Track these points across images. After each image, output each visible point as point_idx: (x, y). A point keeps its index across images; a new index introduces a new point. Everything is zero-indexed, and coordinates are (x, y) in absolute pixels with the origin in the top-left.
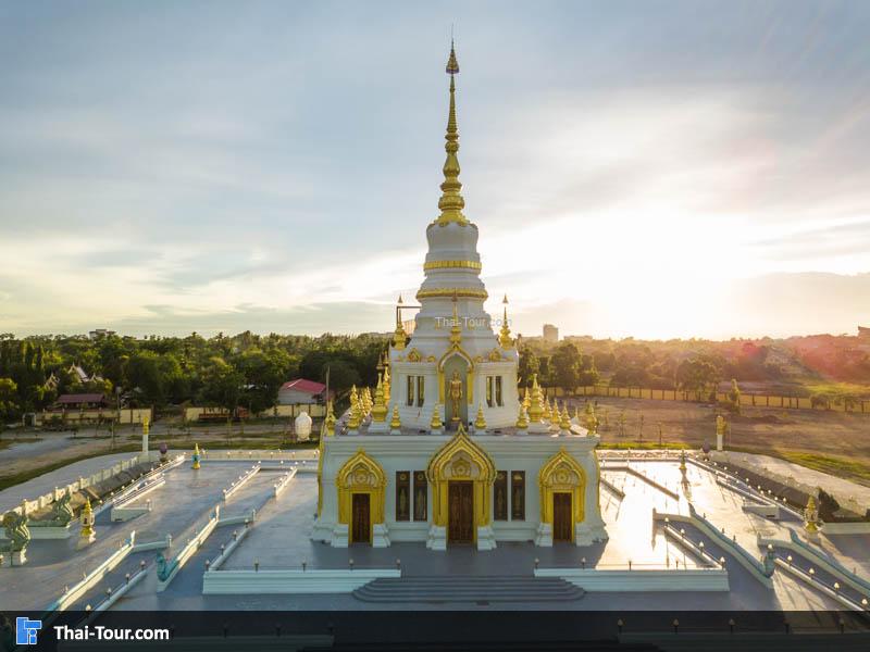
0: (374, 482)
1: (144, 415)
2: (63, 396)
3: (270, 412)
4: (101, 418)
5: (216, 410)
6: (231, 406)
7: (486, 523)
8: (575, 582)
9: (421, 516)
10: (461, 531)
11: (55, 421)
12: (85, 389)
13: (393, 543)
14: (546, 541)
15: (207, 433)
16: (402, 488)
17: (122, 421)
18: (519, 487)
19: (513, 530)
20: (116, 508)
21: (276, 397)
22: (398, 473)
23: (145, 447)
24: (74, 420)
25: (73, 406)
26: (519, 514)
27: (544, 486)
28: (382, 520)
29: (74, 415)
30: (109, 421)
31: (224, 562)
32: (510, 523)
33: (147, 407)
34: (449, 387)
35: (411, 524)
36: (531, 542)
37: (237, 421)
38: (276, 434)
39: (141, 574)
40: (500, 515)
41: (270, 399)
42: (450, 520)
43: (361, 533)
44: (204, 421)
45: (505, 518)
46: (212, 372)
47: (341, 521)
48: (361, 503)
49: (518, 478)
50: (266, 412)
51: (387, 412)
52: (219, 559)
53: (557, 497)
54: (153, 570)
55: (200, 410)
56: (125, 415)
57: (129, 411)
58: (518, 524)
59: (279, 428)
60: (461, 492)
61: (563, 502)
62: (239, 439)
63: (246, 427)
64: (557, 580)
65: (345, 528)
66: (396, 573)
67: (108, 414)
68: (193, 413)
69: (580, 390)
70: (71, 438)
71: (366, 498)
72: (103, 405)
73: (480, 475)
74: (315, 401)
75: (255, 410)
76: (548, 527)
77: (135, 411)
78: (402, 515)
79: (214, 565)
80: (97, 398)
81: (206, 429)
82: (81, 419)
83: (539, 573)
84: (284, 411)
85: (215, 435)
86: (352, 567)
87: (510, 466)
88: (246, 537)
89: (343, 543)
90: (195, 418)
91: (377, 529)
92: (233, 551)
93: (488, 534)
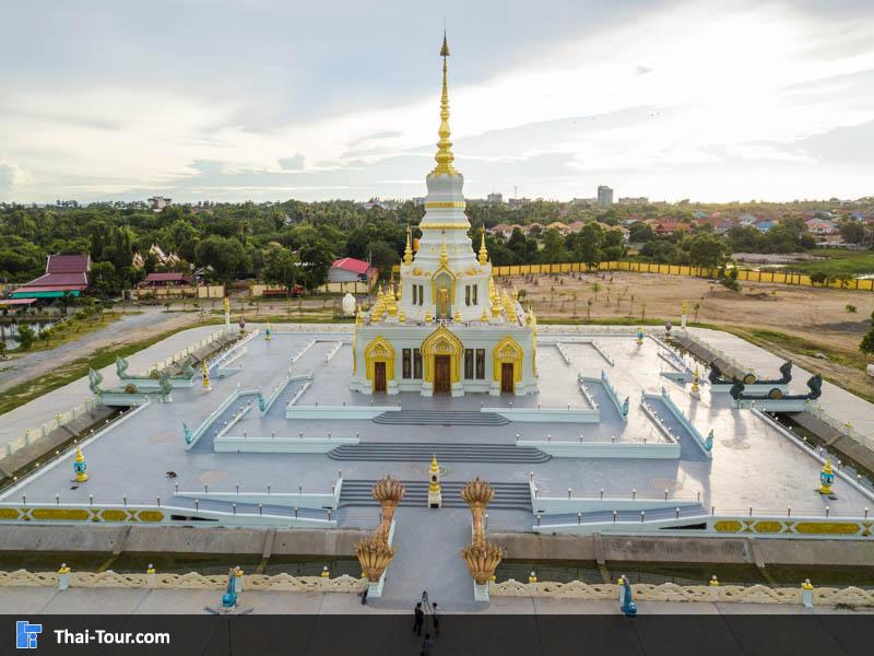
0: (389, 354)
1: (218, 291)
2: (150, 275)
3: (322, 289)
4: (184, 294)
5: (277, 288)
6: (289, 283)
7: (458, 380)
8: (504, 416)
9: (418, 375)
10: (442, 386)
11: (148, 297)
12: (167, 268)
13: (400, 392)
14: (497, 393)
15: (271, 308)
16: (406, 358)
17: (200, 296)
18: (481, 359)
19: (476, 385)
20: (220, 368)
21: (327, 276)
22: (404, 350)
23: (228, 321)
24: (162, 295)
25: (159, 283)
26: (481, 375)
27: (496, 359)
28: (393, 378)
29: (161, 291)
30: (191, 296)
31: (297, 401)
32: (475, 381)
33: (220, 284)
34: (439, 293)
35: (412, 380)
36: (487, 393)
37: (295, 296)
38: (329, 309)
39: (248, 408)
40: (468, 375)
41: (321, 277)
42: (436, 379)
43: (380, 386)
44: (268, 296)
45: (472, 378)
46: (271, 255)
47: (368, 378)
48: (380, 368)
49: (481, 353)
50: (319, 288)
51: (397, 311)
52: (295, 400)
53: (504, 365)
54: (256, 405)
55: (264, 287)
56: (202, 291)
57: (205, 288)
58: (480, 381)
59: (330, 303)
60: (443, 362)
61: (508, 369)
62: (298, 313)
63: (303, 302)
64: (494, 414)
65: (371, 383)
66: (399, 409)
67: (189, 290)
68: (258, 289)
69: (603, 265)
70: (165, 312)
71: (383, 365)
72: (183, 282)
73: (453, 350)
74: (360, 279)
75: (310, 287)
76: (498, 384)
77: (210, 288)
78: (406, 375)
79: (292, 402)
80: (178, 276)
81: (270, 304)
82: (168, 295)
83: (483, 410)
84: (333, 288)
85: (278, 309)
86: (372, 405)
87: (474, 346)
88: (309, 388)
89: (370, 391)
90: (261, 293)
91: (390, 383)
92: (302, 395)
93: (458, 386)
